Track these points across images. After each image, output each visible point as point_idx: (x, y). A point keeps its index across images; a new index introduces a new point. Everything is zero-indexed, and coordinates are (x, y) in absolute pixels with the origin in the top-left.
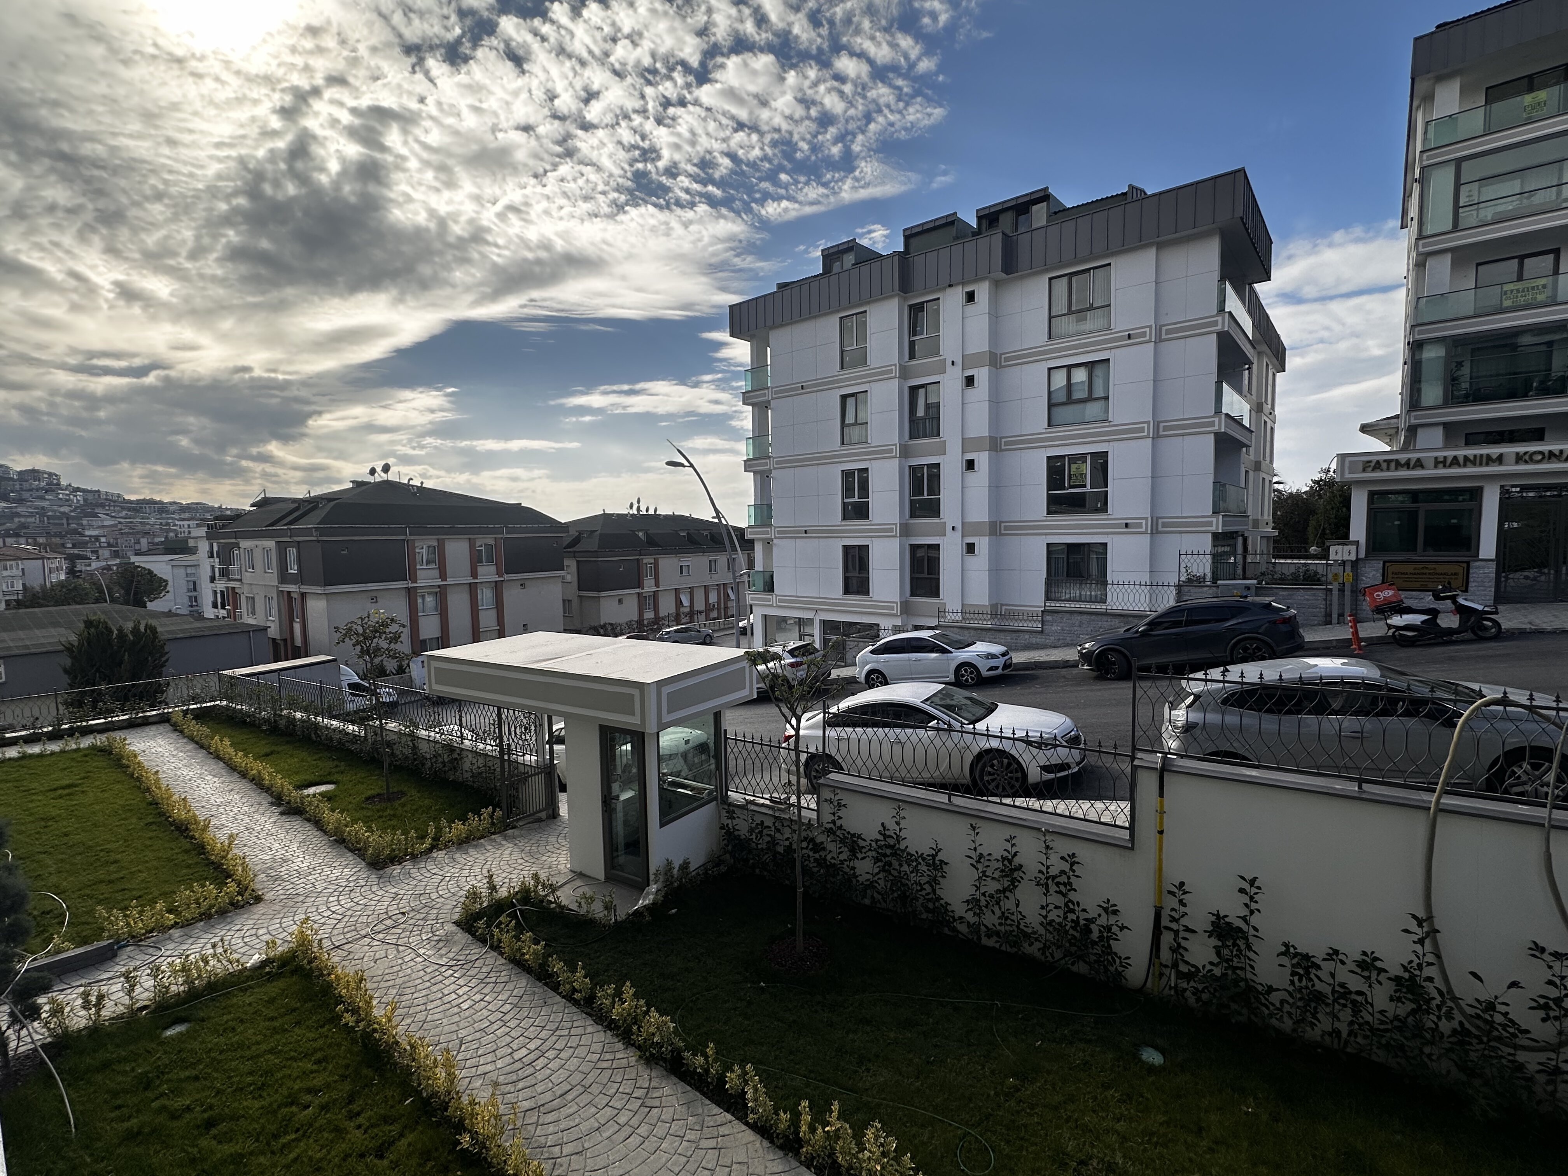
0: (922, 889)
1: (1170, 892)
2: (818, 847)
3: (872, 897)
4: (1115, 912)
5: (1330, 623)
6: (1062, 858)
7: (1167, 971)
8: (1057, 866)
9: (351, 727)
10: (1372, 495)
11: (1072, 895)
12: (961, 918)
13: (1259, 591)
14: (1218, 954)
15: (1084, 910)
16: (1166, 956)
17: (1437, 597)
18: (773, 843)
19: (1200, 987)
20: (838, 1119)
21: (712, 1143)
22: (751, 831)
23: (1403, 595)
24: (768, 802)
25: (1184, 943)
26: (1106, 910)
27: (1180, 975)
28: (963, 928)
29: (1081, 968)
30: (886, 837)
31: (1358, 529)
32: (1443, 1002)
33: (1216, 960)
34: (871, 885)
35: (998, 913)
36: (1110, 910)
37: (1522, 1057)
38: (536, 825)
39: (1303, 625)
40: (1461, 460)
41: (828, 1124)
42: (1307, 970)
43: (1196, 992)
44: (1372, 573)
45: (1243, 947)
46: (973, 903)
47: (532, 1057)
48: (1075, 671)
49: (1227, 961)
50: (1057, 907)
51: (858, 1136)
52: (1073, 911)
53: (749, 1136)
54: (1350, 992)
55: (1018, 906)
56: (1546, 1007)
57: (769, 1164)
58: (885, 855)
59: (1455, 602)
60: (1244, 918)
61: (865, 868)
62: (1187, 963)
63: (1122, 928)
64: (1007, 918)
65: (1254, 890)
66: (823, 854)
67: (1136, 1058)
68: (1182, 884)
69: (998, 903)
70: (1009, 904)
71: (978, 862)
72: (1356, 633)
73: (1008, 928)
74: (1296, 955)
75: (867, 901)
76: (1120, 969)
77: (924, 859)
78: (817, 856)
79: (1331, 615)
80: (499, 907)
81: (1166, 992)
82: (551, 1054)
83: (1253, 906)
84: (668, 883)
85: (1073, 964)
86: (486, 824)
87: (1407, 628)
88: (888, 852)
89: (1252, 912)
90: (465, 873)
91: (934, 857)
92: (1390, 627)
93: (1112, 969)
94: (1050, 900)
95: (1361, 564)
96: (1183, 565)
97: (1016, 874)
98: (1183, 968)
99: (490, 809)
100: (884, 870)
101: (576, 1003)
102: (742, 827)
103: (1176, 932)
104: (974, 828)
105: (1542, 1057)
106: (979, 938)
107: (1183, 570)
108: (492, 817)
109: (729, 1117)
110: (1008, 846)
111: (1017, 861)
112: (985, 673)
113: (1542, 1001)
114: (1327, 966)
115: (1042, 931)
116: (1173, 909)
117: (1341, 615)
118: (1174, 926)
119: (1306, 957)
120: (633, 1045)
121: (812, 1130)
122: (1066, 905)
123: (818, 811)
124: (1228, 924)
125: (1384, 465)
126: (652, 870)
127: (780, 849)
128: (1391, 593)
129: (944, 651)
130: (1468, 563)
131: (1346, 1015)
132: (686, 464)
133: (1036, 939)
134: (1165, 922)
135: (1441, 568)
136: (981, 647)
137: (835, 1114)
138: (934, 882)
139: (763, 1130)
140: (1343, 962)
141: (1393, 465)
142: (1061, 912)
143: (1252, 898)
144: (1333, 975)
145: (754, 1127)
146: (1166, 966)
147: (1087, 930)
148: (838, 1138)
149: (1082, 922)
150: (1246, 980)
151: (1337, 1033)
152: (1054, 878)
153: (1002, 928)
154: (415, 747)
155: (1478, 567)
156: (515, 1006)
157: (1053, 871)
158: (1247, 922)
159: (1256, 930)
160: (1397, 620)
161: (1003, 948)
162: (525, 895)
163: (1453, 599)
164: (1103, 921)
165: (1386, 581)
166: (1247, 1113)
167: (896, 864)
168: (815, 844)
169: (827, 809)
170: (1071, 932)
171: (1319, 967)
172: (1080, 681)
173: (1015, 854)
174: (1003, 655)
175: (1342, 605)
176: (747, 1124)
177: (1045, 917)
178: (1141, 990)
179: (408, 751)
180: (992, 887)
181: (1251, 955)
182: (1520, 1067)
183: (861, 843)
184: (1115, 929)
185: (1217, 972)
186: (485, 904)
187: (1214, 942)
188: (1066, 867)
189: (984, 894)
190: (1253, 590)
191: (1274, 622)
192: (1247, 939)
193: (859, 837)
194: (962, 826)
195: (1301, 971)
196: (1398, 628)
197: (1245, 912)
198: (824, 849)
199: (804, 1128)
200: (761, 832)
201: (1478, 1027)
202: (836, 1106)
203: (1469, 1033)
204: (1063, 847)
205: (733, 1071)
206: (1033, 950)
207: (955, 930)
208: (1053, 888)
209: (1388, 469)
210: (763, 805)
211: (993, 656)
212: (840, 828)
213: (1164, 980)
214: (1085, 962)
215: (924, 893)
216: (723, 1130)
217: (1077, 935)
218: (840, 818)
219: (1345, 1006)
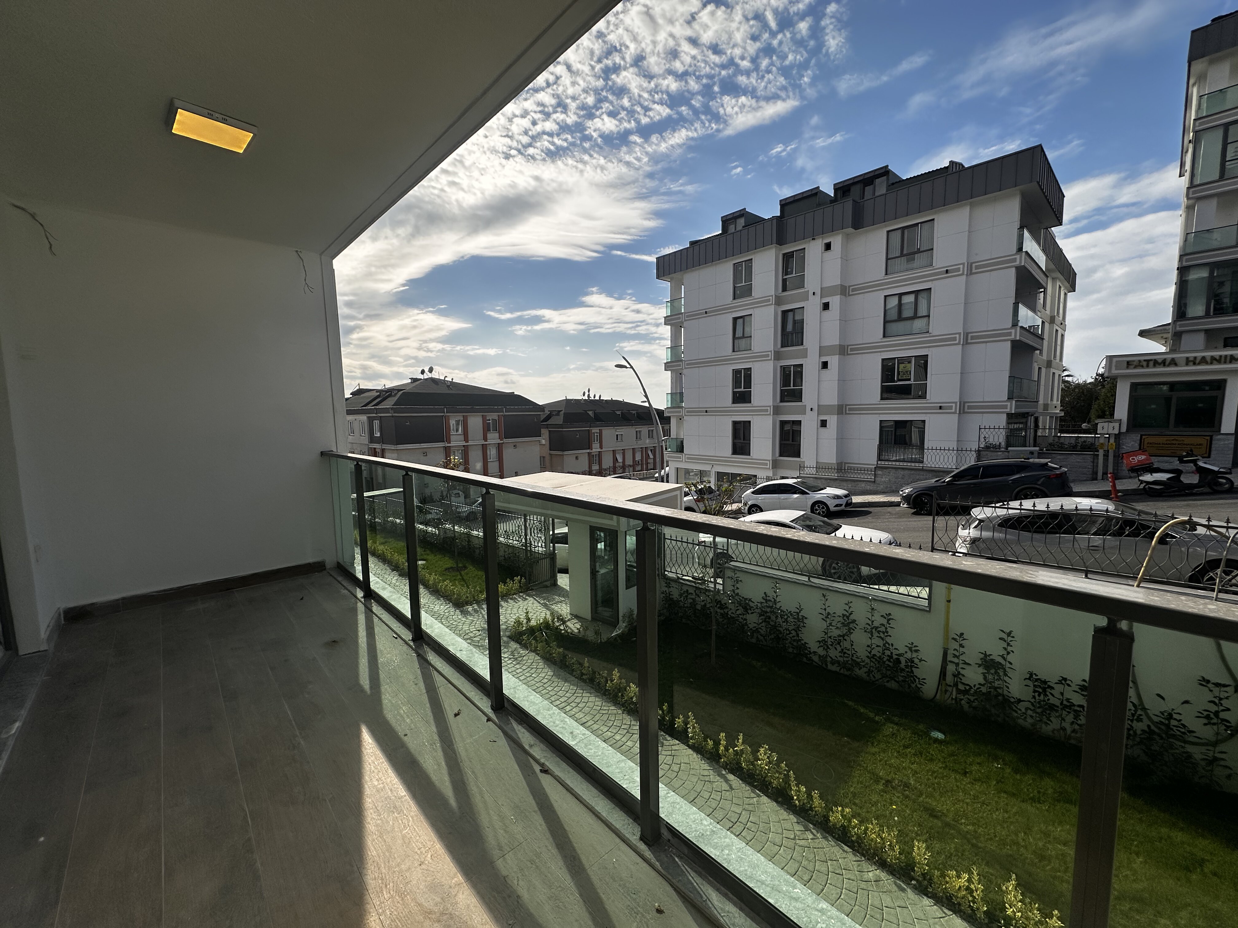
0: (790, 633)
1: (953, 639)
2: (723, 606)
3: (757, 637)
4: (917, 651)
5: (1096, 479)
6: (882, 616)
7: (950, 689)
8: (878, 620)
9: (430, 529)
10: (1134, 387)
11: (888, 640)
12: (815, 652)
13: (1040, 455)
14: (985, 678)
15: (896, 649)
16: (949, 679)
17: (1181, 461)
18: (694, 603)
19: (972, 698)
20: (743, 743)
21: (669, 753)
22: (681, 595)
23: (1154, 459)
24: (691, 579)
25: (962, 672)
26: (910, 649)
27: (959, 691)
28: (816, 658)
29: (893, 685)
30: (767, 601)
31: (1122, 410)
32: (1136, 711)
33: (983, 682)
34: (757, 631)
35: (839, 649)
36: (913, 648)
37: (1190, 749)
38: (545, 589)
39: (1074, 481)
40: (1209, 360)
41: (737, 746)
42: (1044, 690)
43: (969, 702)
44: (1131, 443)
45: (1001, 674)
46: (823, 643)
47: (563, 705)
48: (897, 509)
49: (990, 683)
50: (877, 646)
51: (755, 752)
52: (888, 649)
53: (690, 751)
54: (1074, 705)
55: (852, 645)
56: (1208, 717)
57: (702, 765)
58: (766, 612)
59: (1196, 465)
60: (1002, 656)
61: (753, 619)
62: (964, 684)
63: (921, 660)
64: (845, 653)
65: (1010, 639)
66: (726, 611)
67: (927, 734)
68: (962, 634)
69: (839, 643)
70: (846, 644)
71: (827, 617)
72: (1114, 486)
73: (845, 659)
74: (1037, 680)
75: (754, 640)
76: (919, 686)
77: (791, 615)
78: (722, 611)
79: (1096, 473)
80: (532, 631)
81: (949, 701)
82: (573, 705)
83: (1009, 649)
84: (630, 623)
85: (888, 682)
86: (516, 586)
87: (1155, 483)
88: (769, 610)
89: (1008, 653)
90: (509, 612)
91: (798, 614)
92: (1142, 482)
93: (913, 686)
94: (873, 641)
95: (1122, 437)
96: (982, 436)
97: (851, 626)
98: (961, 687)
99: (519, 577)
100: (765, 621)
101: (584, 681)
102: (675, 593)
103: (957, 664)
104: (824, 596)
105: (1203, 749)
106: (827, 665)
107: (982, 440)
108: (520, 582)
109: (677, 742)
110: (847, 608)
111: (852, 617)
112: (832, 508)
113: (1205, 713)
114: (1059, 688)
115: (868, 661)
116: (955, 650)
117: (1105, 473)
118: (956, 660)
119: (1045, 682)
120: (619, 704)
121: (727, 749)
122: (884, 645)
123: (723, 585)
124: (992, 660)
125: (1145, 364)
126: (621, 614)
127: (699, 607)
128: (1143, 457)
129: (803, 493)
130: (1211, 437)
131: (1070, 718)
132: (628, 366)
133: (864, 666)
134: (950, 658)
135: (1187, 440)
136: (830, 491)
137: (740, 741)
138: (797, 629)
139: (698, 749)
140: (1069, 685)
141: (1151, 363)
142: (880, 649)
143: (1008, 644)
144: (1062, 694)
145: (692, 747)
146: (950, 686)
147: (898, 661)
148: (743, 753)
149: (895, 657)
150: (1003, 696)
151: (1064, 729)
152: (876, 628)
153: (841, 659)
154: (469, 541)
155: (1219, 440)
156: (550, 680)
157: (876, 624)
158: (1005, 659)
159: (1011, 663)
160: (1148, 477)
161: (842, 671)
162: (546, 625)
163: (1195, 462)
164: (909, 655)
165: (1142, 449)
166: (997, 768)
167: (773, 618)
168: (721, 604)
169: (729, 583)
170: (887, 662)
171: (1052, 688)
172: (901, 515)
173: (851, 614)
174: (846, 496)
175: (1105, 465)
176: (688, 746)
177: (870, 653)
178: (933, 700)
179: (465, 543)
180: (835, 633)
181: (1006, 678)
182: (1189, 756)
183: (751, 604)
184: (916, 661)
185: (984, 690)
186: (524, 628)
187: (981, 670)
188: (884, 622)
189: (830, 637)
190: (1036, 455)
191: (1048, 477)
192: (1005, 671)
193: (750, 600)
194: (818, 594)
195: (1040, 690)
196: (1148, 483)
197: (1005, 653)
198: (727, 608)
199: (722, 748)
200: (686, 596)
201: (1159, 728)
202: (741, 737)
203: (1153, 732)
204: (885, 609)
205: (679, 718)
206: (861, 673)
207: (810, 659)
208: (876, 634)
209: (1148, 366)
210: (688, 580)
211: (838, 497)
212: (737, 594)
213: (948, 694)
214: (895, 681)
215: (791, 635)
216: (674, 748)
217: (891, 664)
218: (738, 588)
219: (1069, 713)
